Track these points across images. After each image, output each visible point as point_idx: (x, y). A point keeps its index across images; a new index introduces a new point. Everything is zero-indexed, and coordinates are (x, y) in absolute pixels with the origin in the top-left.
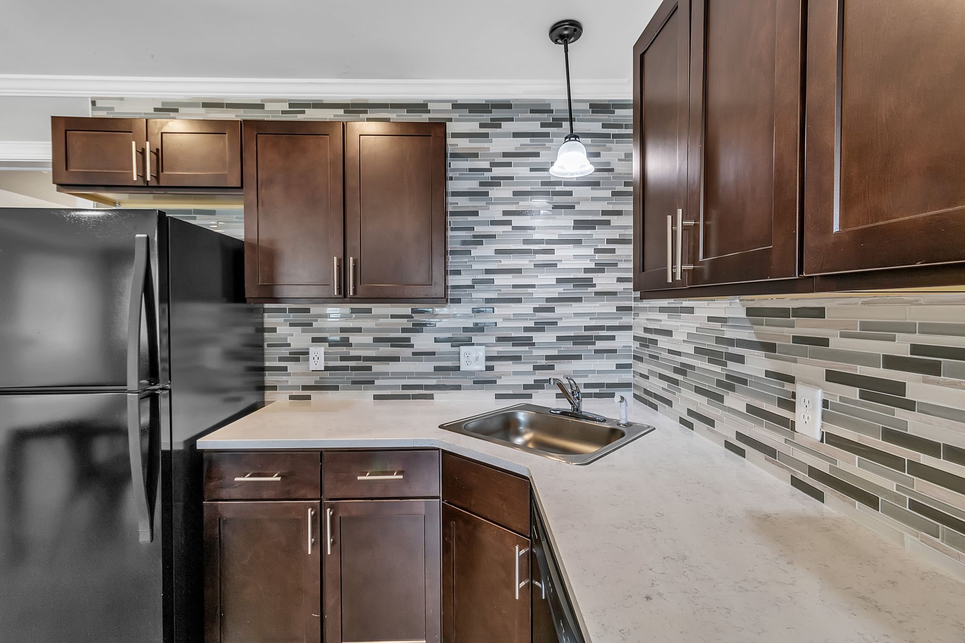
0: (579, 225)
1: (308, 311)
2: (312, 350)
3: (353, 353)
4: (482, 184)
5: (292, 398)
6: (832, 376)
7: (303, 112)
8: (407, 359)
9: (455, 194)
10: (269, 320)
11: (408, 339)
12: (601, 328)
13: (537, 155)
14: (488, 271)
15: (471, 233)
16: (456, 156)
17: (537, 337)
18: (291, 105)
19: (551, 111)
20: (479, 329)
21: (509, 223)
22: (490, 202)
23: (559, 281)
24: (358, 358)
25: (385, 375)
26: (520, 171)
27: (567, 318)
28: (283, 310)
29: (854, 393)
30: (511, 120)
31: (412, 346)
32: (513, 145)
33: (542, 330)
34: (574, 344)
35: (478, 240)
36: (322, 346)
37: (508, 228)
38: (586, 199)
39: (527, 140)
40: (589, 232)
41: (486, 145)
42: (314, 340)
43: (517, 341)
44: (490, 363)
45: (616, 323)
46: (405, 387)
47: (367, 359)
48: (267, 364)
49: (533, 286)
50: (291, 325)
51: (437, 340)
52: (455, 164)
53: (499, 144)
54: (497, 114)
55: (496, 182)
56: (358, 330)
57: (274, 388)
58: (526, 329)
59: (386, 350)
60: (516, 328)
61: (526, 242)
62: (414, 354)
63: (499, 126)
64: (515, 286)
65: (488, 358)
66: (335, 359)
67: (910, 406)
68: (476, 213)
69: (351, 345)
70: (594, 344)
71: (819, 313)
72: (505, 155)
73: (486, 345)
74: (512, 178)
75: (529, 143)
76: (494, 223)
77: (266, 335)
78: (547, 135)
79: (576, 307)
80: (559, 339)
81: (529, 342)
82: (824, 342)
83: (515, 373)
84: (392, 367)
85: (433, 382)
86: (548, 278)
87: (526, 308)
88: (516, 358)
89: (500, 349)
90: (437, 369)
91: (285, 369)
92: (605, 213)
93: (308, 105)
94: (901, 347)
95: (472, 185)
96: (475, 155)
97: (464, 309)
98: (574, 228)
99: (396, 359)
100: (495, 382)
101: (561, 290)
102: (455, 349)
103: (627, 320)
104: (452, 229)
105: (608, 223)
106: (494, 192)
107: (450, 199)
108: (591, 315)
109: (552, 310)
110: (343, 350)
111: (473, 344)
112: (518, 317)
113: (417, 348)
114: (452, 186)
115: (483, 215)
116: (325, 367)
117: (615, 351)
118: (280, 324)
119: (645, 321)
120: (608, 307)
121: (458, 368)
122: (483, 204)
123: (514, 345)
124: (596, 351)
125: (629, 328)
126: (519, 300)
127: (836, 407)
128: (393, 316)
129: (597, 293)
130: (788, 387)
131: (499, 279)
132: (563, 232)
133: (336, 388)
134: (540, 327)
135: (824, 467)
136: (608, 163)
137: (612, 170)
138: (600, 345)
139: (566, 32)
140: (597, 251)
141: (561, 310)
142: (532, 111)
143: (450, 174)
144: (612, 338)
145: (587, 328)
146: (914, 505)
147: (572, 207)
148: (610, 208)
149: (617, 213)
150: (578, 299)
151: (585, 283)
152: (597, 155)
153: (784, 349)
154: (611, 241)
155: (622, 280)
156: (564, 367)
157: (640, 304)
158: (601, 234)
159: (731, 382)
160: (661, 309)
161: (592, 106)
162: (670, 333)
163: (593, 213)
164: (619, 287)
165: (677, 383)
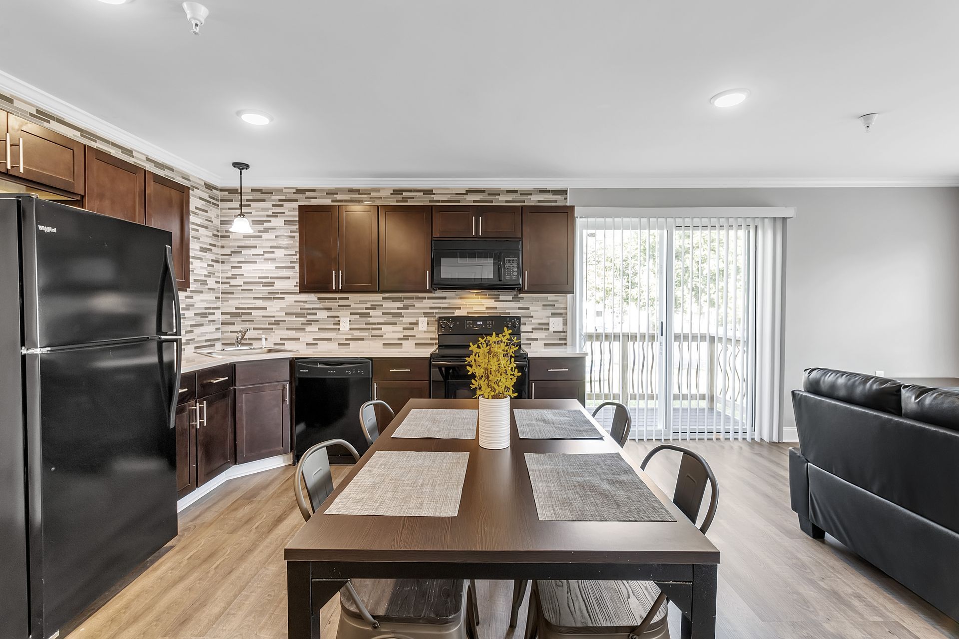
6: (351, 314)
7: (49, 122)
18: (38, 111)
19: (190, 180)
29: (358, 317)
33: (188, 309)
34: (201, 317)
38: (204, 235)
40: (205, 254)
43: (202, 315)
45: (215, 306)
67: (371, 317)
70: (207, 317)
71: (348, 298)
75: (204, 204)
80: (196, 314)
82: (350, 306)
92: (211, 245)
93: (53, 118)
94: (368, 305)
98: (200, 251)
103: (219, 304)
105: (211, 250)
117: (214, 321)
119: (238, 304)
120: (211, 296)
124: (209, 321)
125: (218, 308)
127: (353, 321)
129: (209, 289)
130: (337, 319)
135: (350, 337)
136: (211, 218)
137: (212, 222)
138: (210, 318)
140: (209, 265)
145: (206, 308)
146: (372, 336)
147: (199, 239)
148: (212, 242)
149: (214, 246)
150: (202, 292)
151: (204, 283)
152: (207, 212)
153: (335, 309)
154: (213, 261)
155: (217, 282)
156: (197, 331)
157: (230, 296)
158: (209, 256)
159: (309, 323)
160: (254, 298)
161: (205, 184)
162: (265, 309)
163: (206, 243)
164: (215, 286)
165: (271, 329)
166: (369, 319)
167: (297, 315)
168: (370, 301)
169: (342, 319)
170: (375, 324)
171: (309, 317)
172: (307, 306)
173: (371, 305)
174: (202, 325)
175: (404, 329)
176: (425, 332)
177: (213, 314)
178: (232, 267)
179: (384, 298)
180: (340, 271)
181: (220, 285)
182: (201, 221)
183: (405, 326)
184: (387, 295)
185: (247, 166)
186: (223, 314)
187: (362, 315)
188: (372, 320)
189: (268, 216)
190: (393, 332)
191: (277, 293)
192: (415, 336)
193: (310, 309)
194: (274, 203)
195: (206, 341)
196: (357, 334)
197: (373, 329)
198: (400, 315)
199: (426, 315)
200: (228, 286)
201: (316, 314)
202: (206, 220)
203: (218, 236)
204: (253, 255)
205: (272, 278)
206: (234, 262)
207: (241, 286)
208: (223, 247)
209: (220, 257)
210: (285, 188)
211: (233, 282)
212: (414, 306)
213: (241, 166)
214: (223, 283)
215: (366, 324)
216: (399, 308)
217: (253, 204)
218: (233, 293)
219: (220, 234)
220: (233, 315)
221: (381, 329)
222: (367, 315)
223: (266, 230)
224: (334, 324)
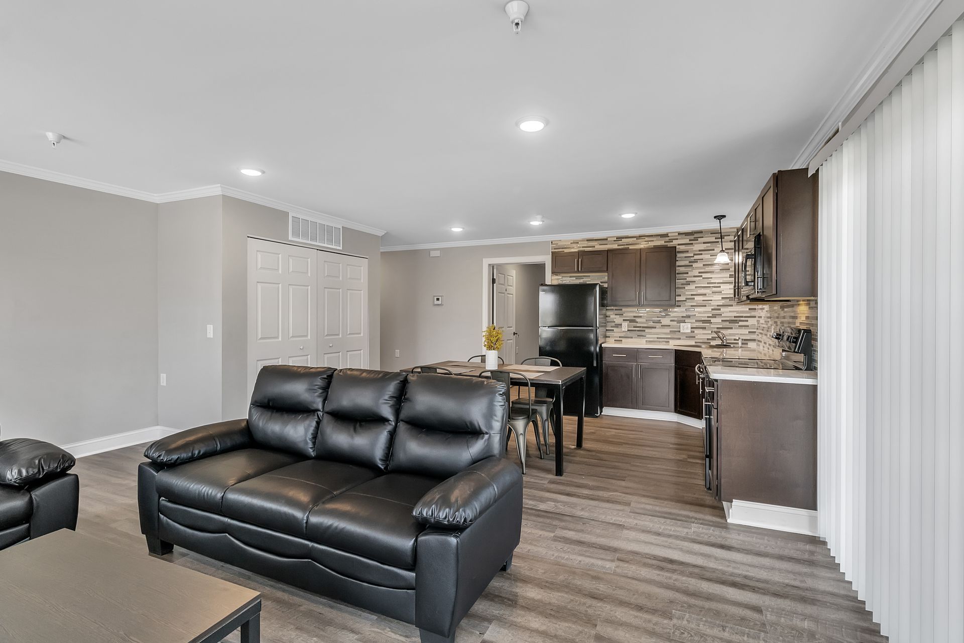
1: (621, 310)
2: (623, 324)
3: (638, 325)
4: (690, 262)
5: (615, 340)
9: (679, 266)
10: (608, 313)
12: (742, 317)
13: (714, 250)
14: (692, 295)
15: (685, 281)
16: (679, 252)
17: (713, 320)
20: (689, 317)
21: (702, 276)
22: (693, 269)
23: (723, 298)
26: (706, 256)
28: (613, 310)
30: (703, 237)
32: (703, 247)
35: (688, 283)
37: (702, 278)
41: (692, 247)
42: (624, 320)
43: (704, 322)
46: (657, 338)
47: (643, 327)
48: (607, 328)
49: (711, 300)
50: (616, 315)
51: (671, 321)
52: (678, 255)
53: (697, 247)
54: (696, 236)
55: (696, 261)
57: (609, 337)
58: (708, 317)
59: (651, 324)
60: (704, 316)
62: (662, 326)
63: (698, 240)
64: (703, 300)
65: (692, 328)
68: (688, 273)
69: (637, 322)
70: (738, 323)
72: (700, 251)
74: (703, 259)
76: (694, 276)
77: (607, 318)
79: (730, 309)
81: (709, 322)
83: (703, 334)
84: (653, 330)
85: (669, 336)
86: (719, 297)
87: (709, 309)
88: (704, 328)
91: (613, 330)
95: (687, 263)
96: (688, 251)
97: (682, 309)
101: (723, 302)
102: (678, 324)
103: (753, 314)
104: (678, 279)
106: (695, 265)
107: (677, 268)
108: (737, 312)
109: (720, 310)
113: (663, 324)
114: (678, 263)
115: (690, 274)
117: (748, 326)
118: (611, 314)
122: (691, 269)
126: (705, 306)
131: (696, 298)
132: (725, 279)
134: (714, 316)
138: (741, 323)
141: (723, 309)
142: (711, 234)
143: (677, 259)
144: (747, 321)
185: (724, 216)
213: (720, 217)
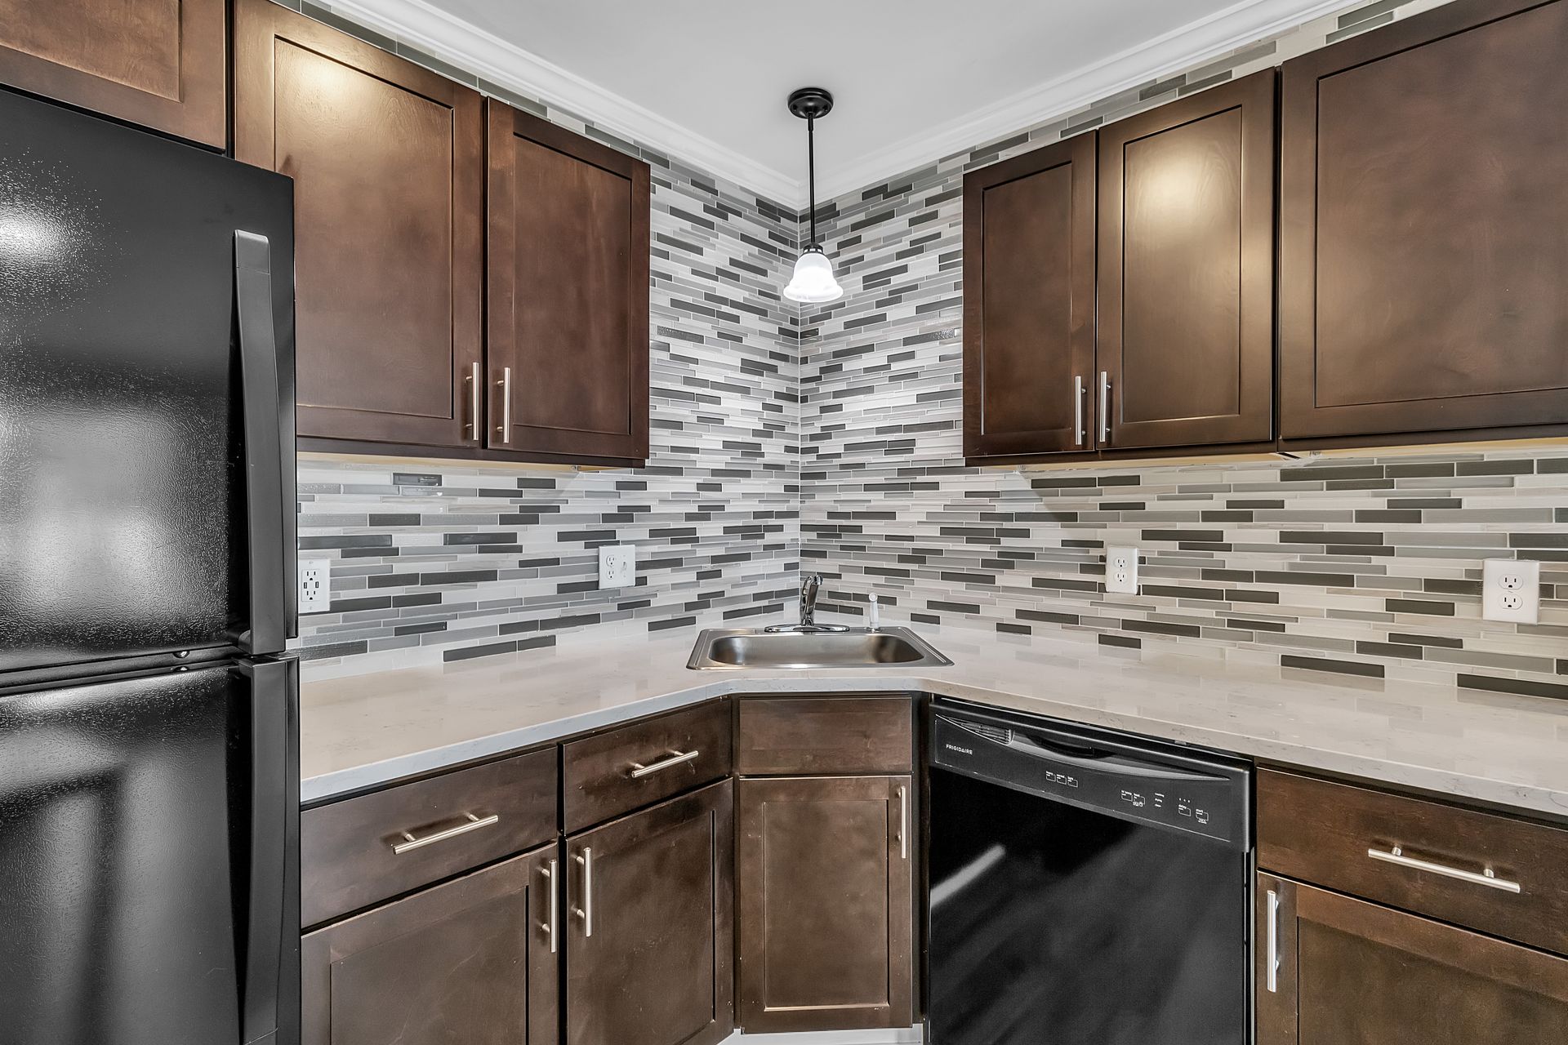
0: (749, 367)
6: (1148, 535)
8: (509, 575)
11: (513, 537)
24: (411, 579)
25: (469, 609)
27: (736, 499)
29: (1173, 546)
31: (519, 549)
33: (706, 518)
36: (324, 557)
38: (754, 332)
39: (687, 225)
40: (756, 378)
44: (642, 573)
45: (784, 508)
56: (413, 520)
61: (688, 381)
66: (357, 585)
67: (1228, 548)
71: (1134, 480)
73: (638, 543)
75: (690, 229)
78: (710, 225)
80: (727, 530)
82: (1142, 506)
89: (655, 548)
90: (562, 588)
92: (773, 355)
94: (1218, 503)
98: (743, 370)
99: (489, 576)
100: (648, 603)
110: (378, 563)
111: (617, 543)
112: (679, 498)
116: (332, 603)
119: (832, 504)
120: (773, 485)
121: (595, 585)
123: (674, 542)
124: (766, 547)
125: (794, 514)
127: (1153, 561)
128: (484, 493)
129: (766, 466)
130: (1095, 552)
133: (360, 648)
135: (1141, 616)
137: (777, 298)
139: (811, 104)
140: (766, 407)
145: (757, 515)
146: (1231, 623)
147: (740, 340)
148: (778, 349)
149: (784, 358)
150: (746, 474)
151: (753, 450)
152: (764, 273)
153: (1088, 517)
154: (778, 395)
155: (790, 449)
156: (731, 572)
157: (817, 483)
158: (768, 383)
159: (1007, 560)
160: (868, 487)
161: (759, 202)
162: (891, 515)
163: (760, 352)
164: (786, 459)
165: (906, 573)
166: (1218, 555)
167: (973, 535)
168: (1227, 489)
169: (1113, 554)
170: (1246, 576)
171: (1007, 543)
172: (1001, 508)
173: (1230, 504)
174: (746, 557)
175: (1393, 605)
176: (1523, 628)
177: (780, 528)
178: (824, 409)
179: (1287, 475)
180: (1104, 375)
181: (798, 457)
182: (747, 294)
183: (1400, 594)
184: (1305, 459)
186: (804, 528)
187: (1189, 541)
188: (1232, 561)
189: (901, 255)
190: (1332, 613)
191: (921, 471)
192: (1458, 643)
193: (1008, 517)
194: (914, 214)
195: (757, 597)
196: (1171, 609)
197: (1234, 596)
198: (1374, 545)
199: (1526, 546)
200: (813, 457)
201: (1025, 533)
202: (761, 293)
203: (794, 334)
204: (867, 370)
205: (909, 428)
206: (825, 395)
207: (838, 455)
208: (804, 361)
209: (799, 387)
210: (942, 161)
211: (825, 447)
212: (1458, 504)
214: (805, 451)
215: (1208, 574)
216: (1364, 516)
217: (867, 234)
218: (822, 476)
219: (799, 329)
220: (825, 531)
221: (1273, 598)
222: (1213, 541)
223: (895, 297)
224: (1085, 569)
